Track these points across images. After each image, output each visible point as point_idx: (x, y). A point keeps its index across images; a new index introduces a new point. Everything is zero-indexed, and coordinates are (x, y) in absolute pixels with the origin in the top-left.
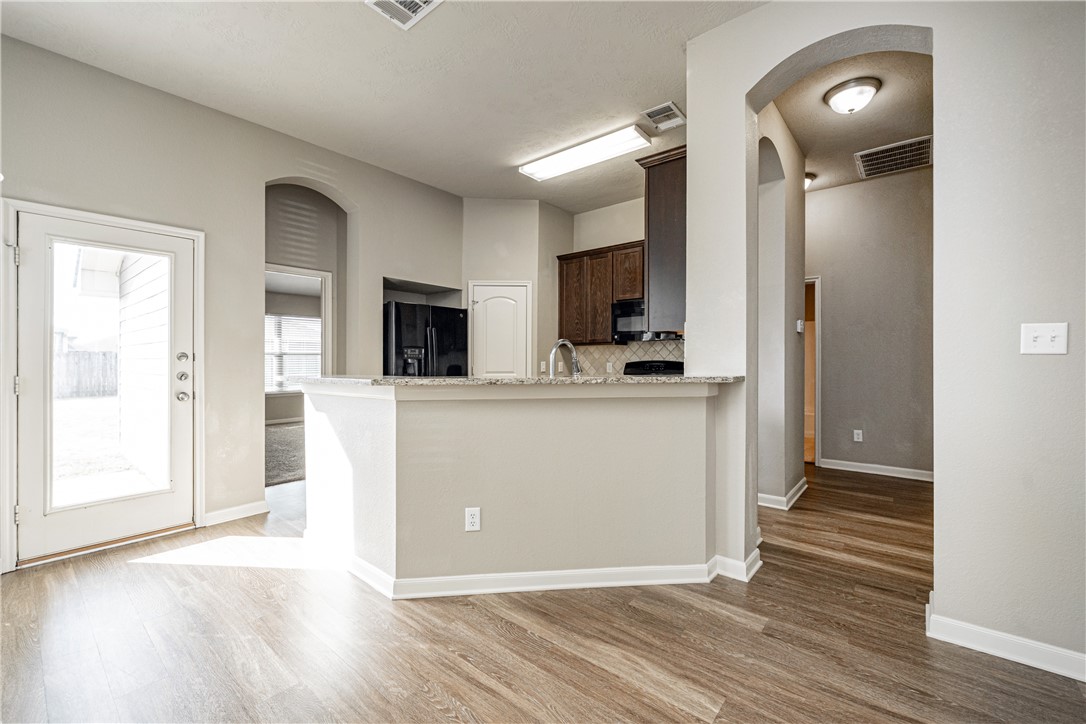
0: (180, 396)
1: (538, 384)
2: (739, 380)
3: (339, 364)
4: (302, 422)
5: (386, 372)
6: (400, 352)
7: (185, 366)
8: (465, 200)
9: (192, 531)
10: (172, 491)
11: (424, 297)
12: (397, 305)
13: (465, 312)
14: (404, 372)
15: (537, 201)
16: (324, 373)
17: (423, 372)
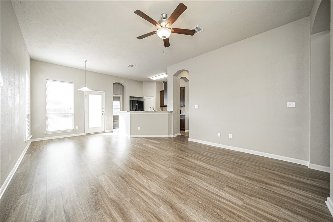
0: (103, 114)
1: (154, 112)
2: (173, 112)
3: (123, 109)
4: (118, 121)
5: (130, 111)
6: (132, 108)
7: (103, 110)
8: (143, 82)
9: (104, 132)
10: (102, 127)
11: (137, 99)
12: (132, 100)
13: (143, 101)
14: (133, 110)
15: (155, 82)
16: (120, 111)
17: (136, 110)
